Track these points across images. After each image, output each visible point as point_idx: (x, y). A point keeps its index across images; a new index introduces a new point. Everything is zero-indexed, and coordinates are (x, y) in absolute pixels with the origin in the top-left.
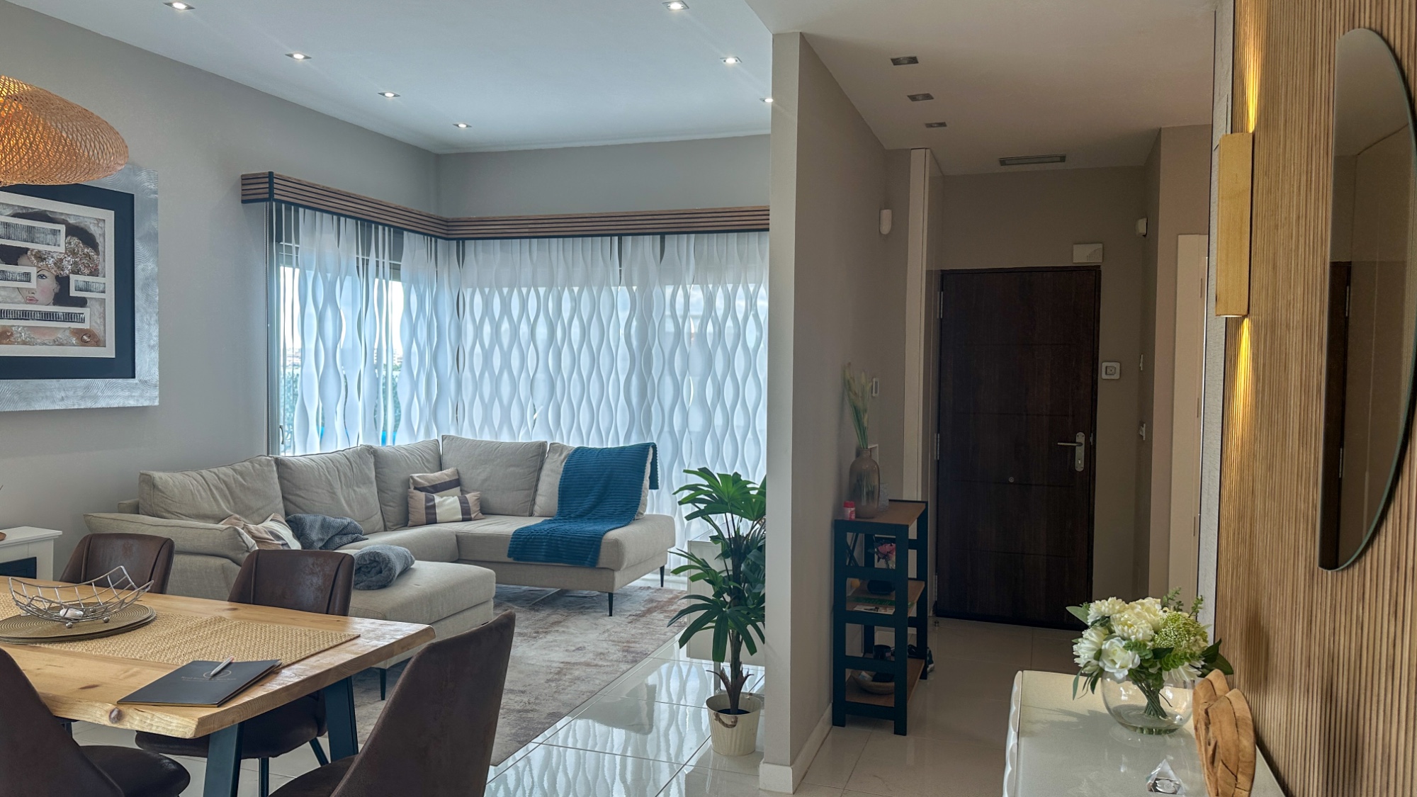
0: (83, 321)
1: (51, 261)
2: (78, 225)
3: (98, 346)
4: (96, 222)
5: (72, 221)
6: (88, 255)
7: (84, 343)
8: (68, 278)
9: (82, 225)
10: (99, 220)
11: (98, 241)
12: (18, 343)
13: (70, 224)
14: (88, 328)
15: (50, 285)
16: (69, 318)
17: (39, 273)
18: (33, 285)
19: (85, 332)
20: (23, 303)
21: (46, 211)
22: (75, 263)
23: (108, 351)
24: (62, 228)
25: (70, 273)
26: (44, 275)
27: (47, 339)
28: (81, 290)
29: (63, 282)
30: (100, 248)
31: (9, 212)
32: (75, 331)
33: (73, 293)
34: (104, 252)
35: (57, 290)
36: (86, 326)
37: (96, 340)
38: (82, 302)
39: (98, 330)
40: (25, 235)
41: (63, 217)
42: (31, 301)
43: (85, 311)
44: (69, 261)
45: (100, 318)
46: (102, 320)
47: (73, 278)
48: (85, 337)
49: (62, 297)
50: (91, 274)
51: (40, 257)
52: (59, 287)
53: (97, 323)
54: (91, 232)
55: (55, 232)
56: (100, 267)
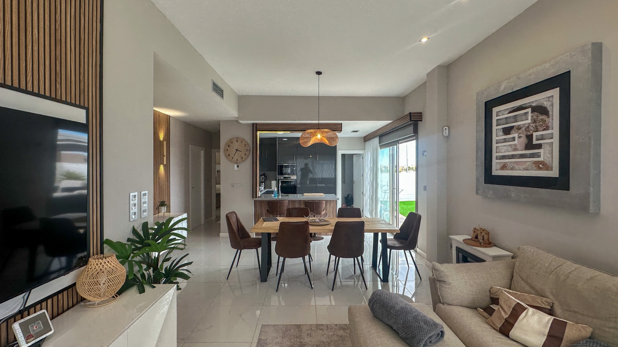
0: (539, 156)
1: (524, 129)
2: (537, 105)
3: (548, 170)
4: (548, 99)
5: (534, 105)
6: (542, 120)
7: (540, 169)
8: (532, 135)
9: (540, 104)
10: (549, 97)
11: (549, 109)
12: (509, 170)
13: (533, 106)
14: (543, 160)
15: (524, 140)
16: (532, 156)
17: (519, 136)
18: (516, 142)
19: (542, 163)
20: (512, 151)
21: (522, 105)
22: (536, 126)
23: (555, 173)
24: (529, 110)
25: (533, 132)
26: (521, 136)
27: (522, 167)
28: (539, 140)
29: (530, 138)
30: (550, 113)
31: (507, 112)
32: (535, 162)
33: (535, 142)
34: (553, 115)
35: (526, 143)
36: (541, 159)
37: (547, 167)
38: (539, 146)
39: (548, 161)
40: (512, 120)
41: (530, 104)
42: (516, 149)
43: (541, 151)
44: (532, 126)
45: (549, 154)
46: (550, 155)
47: (535, 134)
48: (541, 166)
49: (530, 145)
50: (544, 130)
51: (519, 128)
52: (528, 141)
53: (547, 157)
54: (545, 106)
55: (526, 114)
56: (550, 124)
